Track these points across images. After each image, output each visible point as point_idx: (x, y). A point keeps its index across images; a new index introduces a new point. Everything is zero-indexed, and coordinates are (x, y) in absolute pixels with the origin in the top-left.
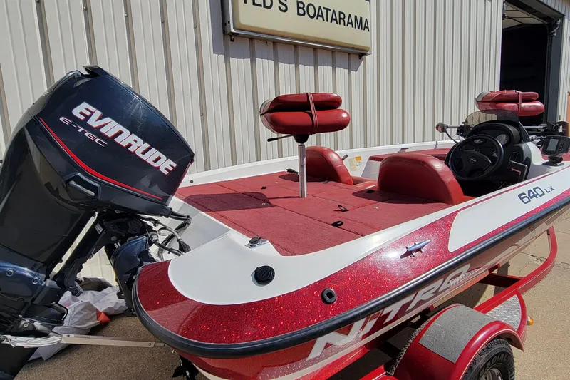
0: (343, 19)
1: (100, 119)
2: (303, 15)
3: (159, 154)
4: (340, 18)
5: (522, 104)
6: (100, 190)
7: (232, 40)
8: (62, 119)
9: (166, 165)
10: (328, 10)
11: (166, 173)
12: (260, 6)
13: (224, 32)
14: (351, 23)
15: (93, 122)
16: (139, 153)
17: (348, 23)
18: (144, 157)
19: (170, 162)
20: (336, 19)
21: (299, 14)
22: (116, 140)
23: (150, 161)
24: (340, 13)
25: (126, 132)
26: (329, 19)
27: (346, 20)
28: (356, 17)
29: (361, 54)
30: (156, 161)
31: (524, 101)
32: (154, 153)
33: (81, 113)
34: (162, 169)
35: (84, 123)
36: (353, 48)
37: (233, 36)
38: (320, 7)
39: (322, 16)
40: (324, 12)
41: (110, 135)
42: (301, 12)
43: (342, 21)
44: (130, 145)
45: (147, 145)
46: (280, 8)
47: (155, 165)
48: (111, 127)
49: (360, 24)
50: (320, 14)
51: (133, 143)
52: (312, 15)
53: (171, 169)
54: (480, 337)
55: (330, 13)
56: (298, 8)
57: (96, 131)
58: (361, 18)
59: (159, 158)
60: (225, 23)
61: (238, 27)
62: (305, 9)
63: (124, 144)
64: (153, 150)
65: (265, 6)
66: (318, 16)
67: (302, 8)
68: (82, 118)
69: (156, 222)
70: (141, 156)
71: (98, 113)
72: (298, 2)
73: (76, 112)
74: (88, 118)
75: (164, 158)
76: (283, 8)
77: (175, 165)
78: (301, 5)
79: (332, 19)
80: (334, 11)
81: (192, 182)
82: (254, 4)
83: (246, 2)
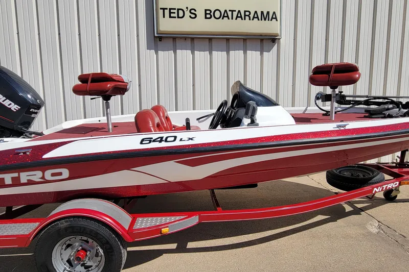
0: (248, 16)
2: (211, 18)
3: (10, 102)
4: (245, 15)
7: (160, 41)
9: (14, 107)
10: (232, 11)
11: (15, 111)
12: (175, 17)
14: (257, 18)
16: (1, 102)
17: (254, 18)
18: (3, 103)
19: (16, 106)
20: (241, 17)
21: (206, 18)
23: (7, 105)
24: (245, 12)
26: (235, 18)
27: (252, 16)
28: (262, 13)
29: (274, 39)
30: (9, 105)
32: (8, 102)
34: (12, 109)
36: (261, 35)
38: (226, 11)
39: (228, 17)
40: (230, 13)
42: (208, 16)
43: (247, 18)
45: (5, 98)
46: (190, 16)
47: (9, 107)
49: (267, 16)
50: (226, 15)
52: (218, 17)
53: (17, 109)
55: (235, 14)
56: (206, 14)
58: (268, 13)
59: (11, 104)
62: (212, 14)
64: (8, 100)
65: (178, 17)
66: (224, 16)
67: (209, 14)
72: (206, 10)
75: (13, 104)
76: (193, 16)
77: (19, 108)
78: (208, 12)
79: (237, 17)
80: (239, 11)
81: (99, 121)
82: (170, 17)
83: (164, 17)
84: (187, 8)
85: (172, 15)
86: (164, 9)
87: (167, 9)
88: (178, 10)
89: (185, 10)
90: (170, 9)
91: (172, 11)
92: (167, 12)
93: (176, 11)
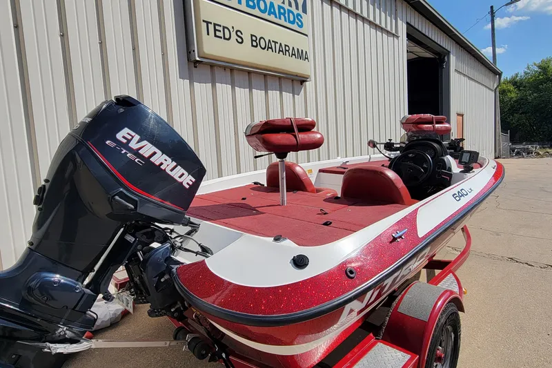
0: (288, 51)
1: (138, 142)
2: (256, 46)
3: (183, 171)
4: (286, 50)
5: (436, 125)
7: (196, 67)
8: (108, 142)
9: (187, 180)
10: (276, 43)
11: (187, 187)
12: (221, 38)
13: (189, 60)
14: (295, 55)
15: (133, 145)
16: (168, 171)
17: (292, 54)
18: (172, 174)
19: (190, 177)
20: (282, 51)
21: (253, 46)
22: (152, 159)
23: (176, 177)
24: (286, 46)
25: (159, 153)
26: (277, 51)
27: (290, 51)
28: (298, 50)
29: (302, 80)
30: (180, 177)
31: (437, 123)
32: (180, 170)
33: (124, 137)
34: (184, 184)
35: (126, 146)
36: (297, 75)
37: (198, 63)
38: (269, 41)
39: (271, 48)
40: (273, 44)
41: (146, 155)
42: (254, 44)
43: (287, 53)
44: (162, 164)
45: (174, 164)
46: (237, 40)
47: (180, 180)
48: (148, 149)
49: (301, 55)
50: (270, 46)
51: (164, 162)
52: (263, 47)
53: (191, 183)
54: (439, 303)
55: (278, 46)
56: (252, 41)
57: (136, 153)
58: (302, 51)
59: (183, 174)
60: (189, 52)
61: (201, 56)
62: (258, 41)
63: (157, 163)
64: (179, 167)
65: (225, 38)
66: (268, 48)
67: (255, 41)
68: (125, 141)
70: (170, 173)
71: (137, 137)
72: (252, 36)
73: (119, 136)
74: (129, 141)
75: (186, 174)
76: (240, 40)
77: (194, 180)
78: (254, 38)
79: (280, 51)
80: (281, 44)
82: (216, 36)
83: (208, 34)
84: (233, 28)
85: (218, 33)
86: (208, 23)
87: (211, 23)
88: (224, 28)
89: (231, 30)
90: (215, 25)
91: (217, 28)
92: (211, 27)
93: (221, 29)
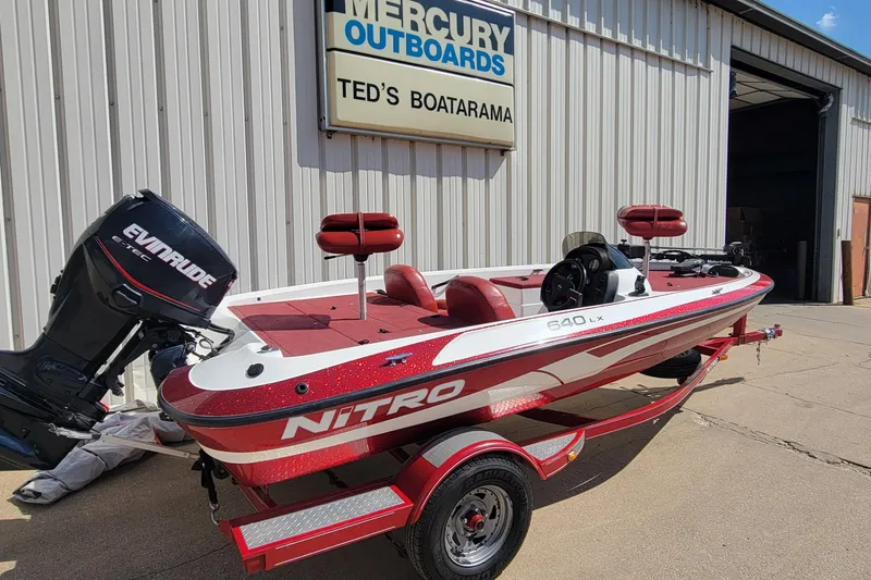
0: (474, 110)
1: (146, 238)
2: (420, 107)
3: (199, 269)
4: (470, 109)
6: (142, 301)
7: (330, 138)
8: (114, 238)
9: (205, 279)
10: (452, 99)
11: (205, 287)
12: (364, 99)
13: (320, 128)
14: (486, 114)
15: (140, 241)
16: (179, 268)
17: (482, 114)
18: (184, 272)
19: (209, 276)
20: (464, 111)
21: (413, 106)
22: (160, 256)
23: (190, 276)
24: (470, 102)
25: (169, 249)
26: (455, 110)
27: (479, 110)
28: (492, 107)
29: (504, 150)
30: (195, 276)
32: (194, 269)
33: (131, 233)
34: (201, 283)
35: (132, 242)
36: (491, 143)
37: (330, 134)
38: (442, 98)
39: (445, 107)
40: (448, 102)
41: (154, 252)
42: (416, 103)
43: (473, 112)
44: (172, 261)
45: (188, 261)
46: (388, 100)
47: (195, 279)
48: (155, 245)
49: (498, 114)
50: (442, 105)
51: (174, 258)
52: (431, 106)
53: (210, 283)
55: (456, 104)
56: (413, 99)
57: (142, 249)
58: (500, 108)
59: (199, 273)
60: (320, 119)
61: (333, 123)
62: (422, 100)
63: (166, 260)
64: (194, 265)
65: (369, 99)
66: (440, 107)
67: (418, 100)
68: (131, 237)
69: (198, 334)
70: (182, 271)
71: (145, 233)
72: (413, 93)
73: (126, 232)
74: (136, 237)
75: (203, 272)
76: (393, 100)
77: (214, 280)
78: (416, 96)
79: (459, 110)
80: (462, 101)
81: (259, 299)
82: (355, 97)
83: (344, 96)
84: (383, 84)
85: (359, 94)
86: (345, 82)
87: (349, 81)
88: (369, 86)
89: (380, 88)
90: (355, 83)
91: (358, 86)
92: (349, 87)
93: (365, 88)
